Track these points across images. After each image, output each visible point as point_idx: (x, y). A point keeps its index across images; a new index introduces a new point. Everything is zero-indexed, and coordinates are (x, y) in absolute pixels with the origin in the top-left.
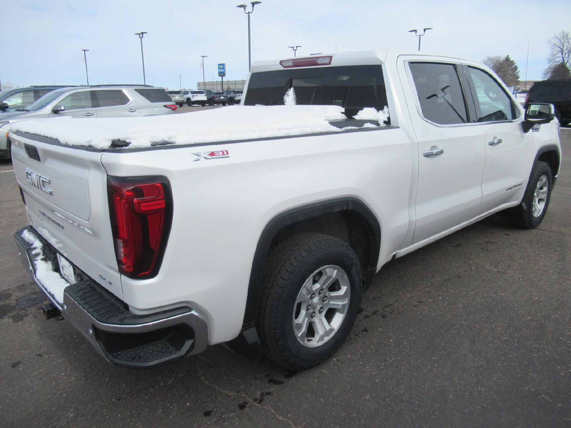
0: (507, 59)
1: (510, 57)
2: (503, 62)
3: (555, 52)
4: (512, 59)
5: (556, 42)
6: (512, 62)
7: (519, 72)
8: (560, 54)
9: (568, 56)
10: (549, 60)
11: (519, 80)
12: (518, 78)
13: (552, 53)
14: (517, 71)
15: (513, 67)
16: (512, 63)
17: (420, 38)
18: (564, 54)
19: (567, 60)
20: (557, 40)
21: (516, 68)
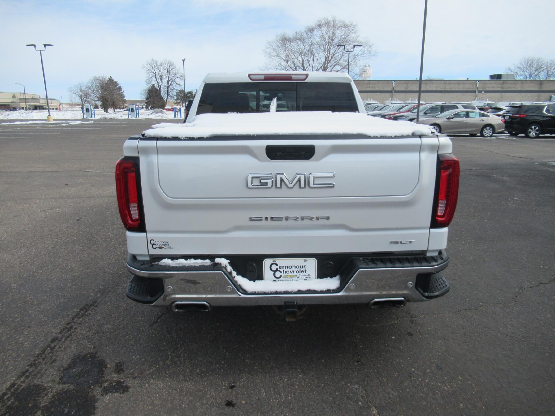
0: (111, 80)
1: (113, 78)
2: (107, 82)
3: (151, 76)
4: (115, 80)
5: (149, 67)
6: (116, 82)
7: (123, 91)
8: (154, 78)
9: (161, 80)
10: (147, 83)
11: (125, 99)
12: (124, 97)
13: (148, 77)
14: (122, 91)
15: (117, 87)
16: (116, 84)
17: (41, 53)
18: (157, 78)
19: (160, 83)
20: (149, 66)
21: (120, 88)
